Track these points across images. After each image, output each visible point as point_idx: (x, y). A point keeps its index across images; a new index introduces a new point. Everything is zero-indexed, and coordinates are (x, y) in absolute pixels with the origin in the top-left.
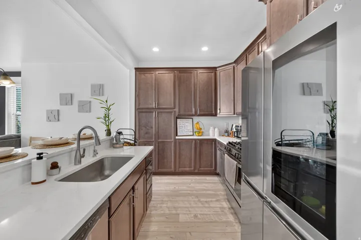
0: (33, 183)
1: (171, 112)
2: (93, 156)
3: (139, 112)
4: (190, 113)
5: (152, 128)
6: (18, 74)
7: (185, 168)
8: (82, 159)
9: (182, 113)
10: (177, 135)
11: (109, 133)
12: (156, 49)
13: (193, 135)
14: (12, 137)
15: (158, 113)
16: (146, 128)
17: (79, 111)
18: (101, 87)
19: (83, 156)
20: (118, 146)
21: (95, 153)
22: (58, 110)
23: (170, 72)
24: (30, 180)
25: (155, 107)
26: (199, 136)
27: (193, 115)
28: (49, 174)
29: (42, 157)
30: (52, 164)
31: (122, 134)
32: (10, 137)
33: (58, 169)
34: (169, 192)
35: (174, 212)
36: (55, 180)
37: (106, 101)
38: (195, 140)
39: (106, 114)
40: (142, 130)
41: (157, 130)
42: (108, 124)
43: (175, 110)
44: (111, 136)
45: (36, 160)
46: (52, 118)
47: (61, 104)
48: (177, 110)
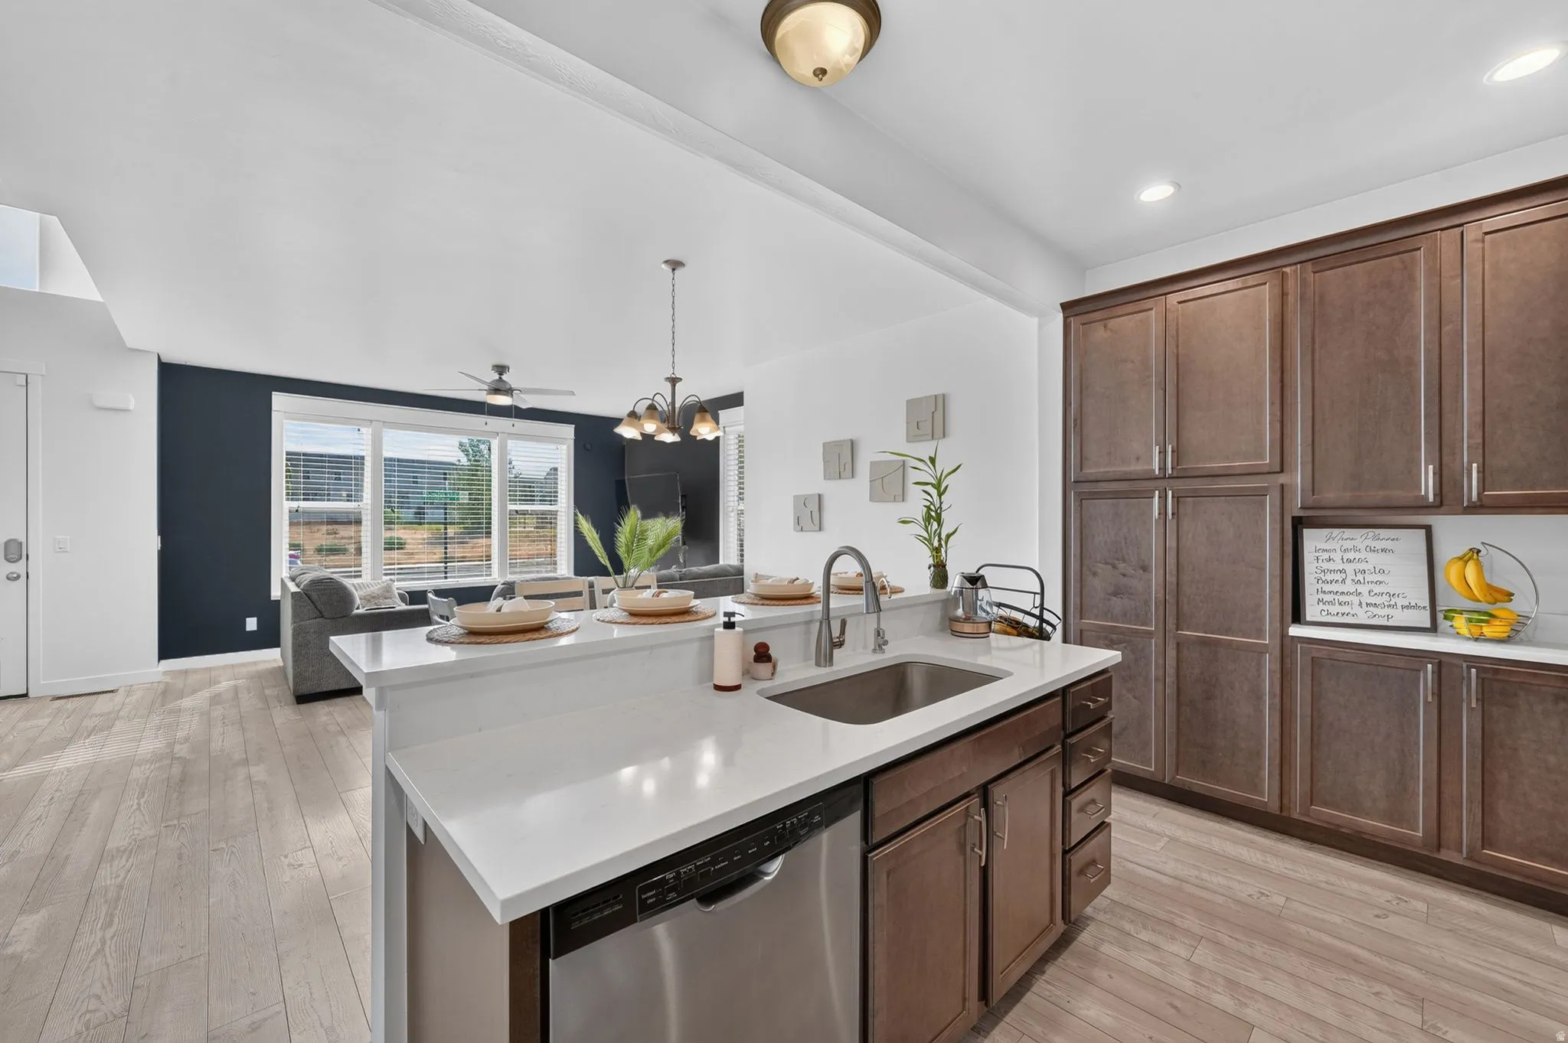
0: (718, 688)
1: (1261, 493)
2: (874, 651)
3: (1082, 498)
4: (1399, 495)
5: (1145, 569)
6: (735, 400)
7: (1354, 811)
8: (836, 652)
9: (1332, 494)
10: (1297, 617)
11: (940, 577)
12: (1156, 193)
13: (1433, 629)
14: (727, 571)
15: (1177, 499)
16: (1114, 567)
17: (873, 498)
18: (940, 403)
19: (841, 644)
20: (967, 628)
21: (881, 641)
22: (820, 496)
23: (1251, 280)
24: (711, 679)
25: (1163, 468)
26: (1478, 639)
27: (1423, 507)
28: (747, 673)
29: (734, 623)
30: (756, 648)
31: (985, 586)
32: (724, 573)
33: (769, 666)
34: (1220, 899)
35: (1223, 1000)
36: (760, 693)
37: (933, 460)
38: (1441, 660)
39: (929, 508)
40: (1095, 574)
41: (1171, 579)
42: (936, 544)
43: (1282, 479)
44: (948, 589)
45: (721, 629)
46: (806, 521)
47: (827, 476)
48: (1297, 478)
